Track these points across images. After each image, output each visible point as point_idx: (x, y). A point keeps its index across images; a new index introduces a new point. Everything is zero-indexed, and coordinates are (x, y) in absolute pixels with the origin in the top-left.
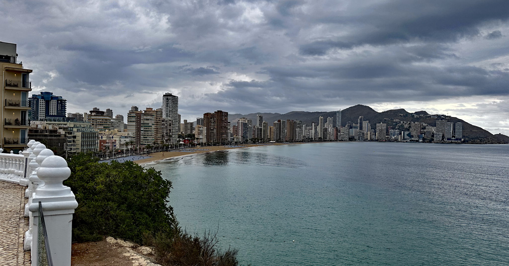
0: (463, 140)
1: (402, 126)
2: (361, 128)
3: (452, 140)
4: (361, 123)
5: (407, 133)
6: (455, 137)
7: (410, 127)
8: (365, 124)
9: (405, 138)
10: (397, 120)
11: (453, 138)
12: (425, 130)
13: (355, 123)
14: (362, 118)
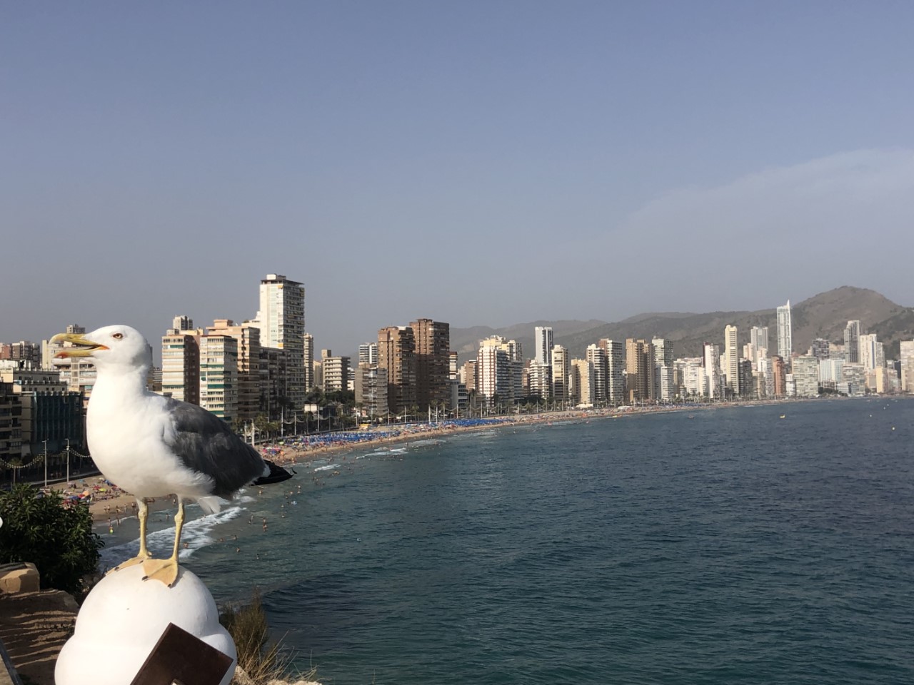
2: (854, 356)
4: (854, 343)
8: (868, 344)
13: (836, 343)
14: (855, 325)
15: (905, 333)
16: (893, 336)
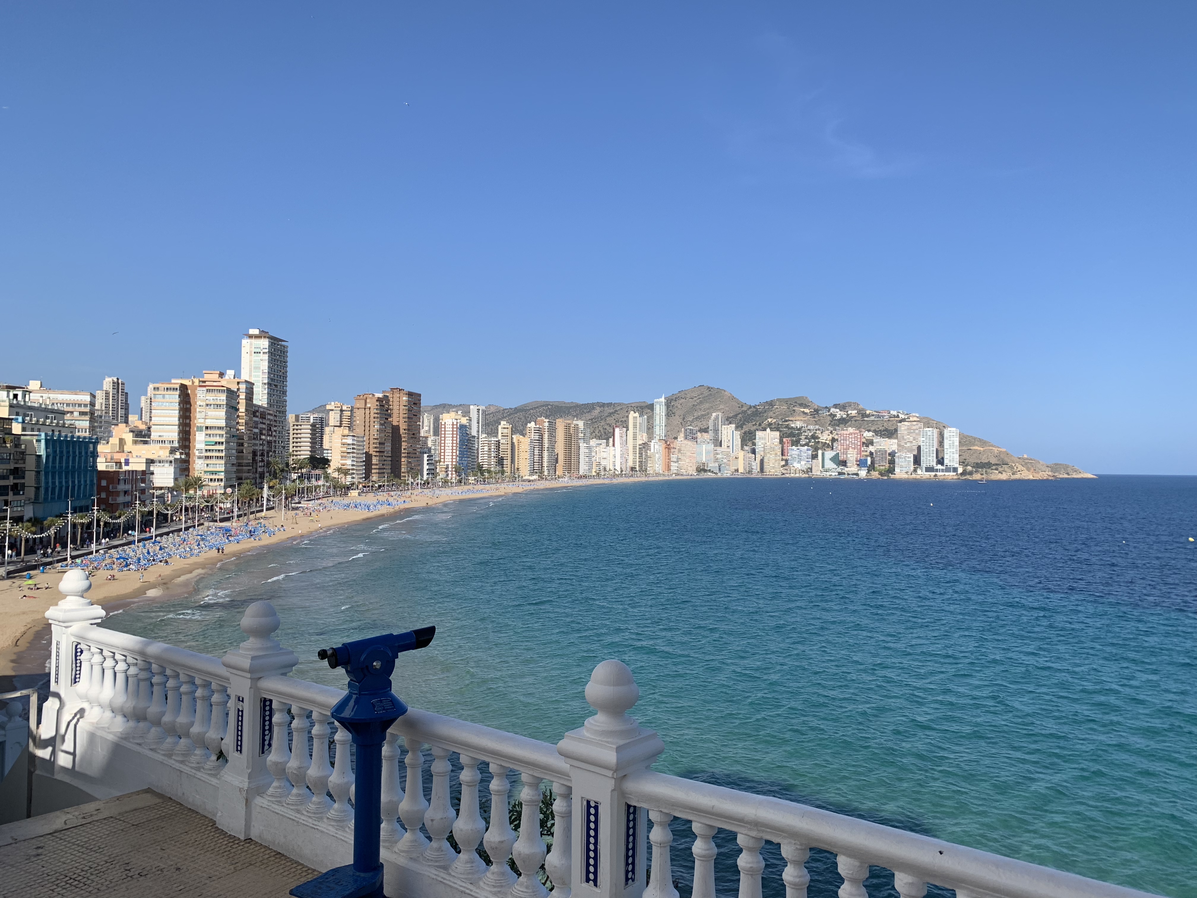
0: (960, 470)
1: (814, 437)
2: (718, 443)
3: (937, 470)
4: (716, 431)
5: (829, 454)
6: (942, 464)
7: (833, 440)
8: (728, 432)
9: (826, 467)
10: (798, 424)
11: (939, 467)
12: (871, 448)
13: (702, 432)
14: (717, 418)
15: (753, 425)
16: (744, 426)
